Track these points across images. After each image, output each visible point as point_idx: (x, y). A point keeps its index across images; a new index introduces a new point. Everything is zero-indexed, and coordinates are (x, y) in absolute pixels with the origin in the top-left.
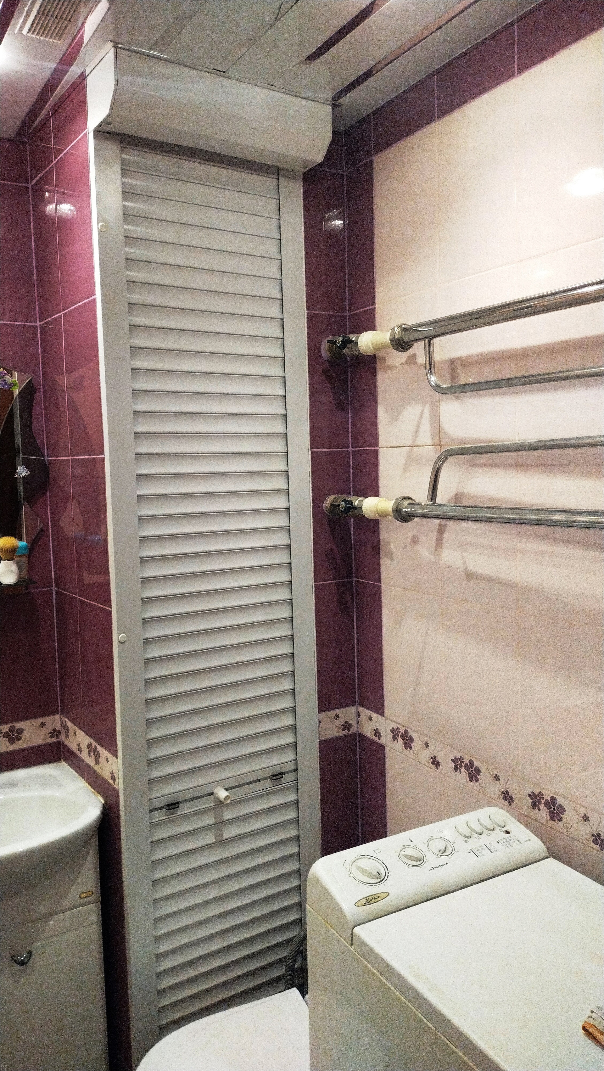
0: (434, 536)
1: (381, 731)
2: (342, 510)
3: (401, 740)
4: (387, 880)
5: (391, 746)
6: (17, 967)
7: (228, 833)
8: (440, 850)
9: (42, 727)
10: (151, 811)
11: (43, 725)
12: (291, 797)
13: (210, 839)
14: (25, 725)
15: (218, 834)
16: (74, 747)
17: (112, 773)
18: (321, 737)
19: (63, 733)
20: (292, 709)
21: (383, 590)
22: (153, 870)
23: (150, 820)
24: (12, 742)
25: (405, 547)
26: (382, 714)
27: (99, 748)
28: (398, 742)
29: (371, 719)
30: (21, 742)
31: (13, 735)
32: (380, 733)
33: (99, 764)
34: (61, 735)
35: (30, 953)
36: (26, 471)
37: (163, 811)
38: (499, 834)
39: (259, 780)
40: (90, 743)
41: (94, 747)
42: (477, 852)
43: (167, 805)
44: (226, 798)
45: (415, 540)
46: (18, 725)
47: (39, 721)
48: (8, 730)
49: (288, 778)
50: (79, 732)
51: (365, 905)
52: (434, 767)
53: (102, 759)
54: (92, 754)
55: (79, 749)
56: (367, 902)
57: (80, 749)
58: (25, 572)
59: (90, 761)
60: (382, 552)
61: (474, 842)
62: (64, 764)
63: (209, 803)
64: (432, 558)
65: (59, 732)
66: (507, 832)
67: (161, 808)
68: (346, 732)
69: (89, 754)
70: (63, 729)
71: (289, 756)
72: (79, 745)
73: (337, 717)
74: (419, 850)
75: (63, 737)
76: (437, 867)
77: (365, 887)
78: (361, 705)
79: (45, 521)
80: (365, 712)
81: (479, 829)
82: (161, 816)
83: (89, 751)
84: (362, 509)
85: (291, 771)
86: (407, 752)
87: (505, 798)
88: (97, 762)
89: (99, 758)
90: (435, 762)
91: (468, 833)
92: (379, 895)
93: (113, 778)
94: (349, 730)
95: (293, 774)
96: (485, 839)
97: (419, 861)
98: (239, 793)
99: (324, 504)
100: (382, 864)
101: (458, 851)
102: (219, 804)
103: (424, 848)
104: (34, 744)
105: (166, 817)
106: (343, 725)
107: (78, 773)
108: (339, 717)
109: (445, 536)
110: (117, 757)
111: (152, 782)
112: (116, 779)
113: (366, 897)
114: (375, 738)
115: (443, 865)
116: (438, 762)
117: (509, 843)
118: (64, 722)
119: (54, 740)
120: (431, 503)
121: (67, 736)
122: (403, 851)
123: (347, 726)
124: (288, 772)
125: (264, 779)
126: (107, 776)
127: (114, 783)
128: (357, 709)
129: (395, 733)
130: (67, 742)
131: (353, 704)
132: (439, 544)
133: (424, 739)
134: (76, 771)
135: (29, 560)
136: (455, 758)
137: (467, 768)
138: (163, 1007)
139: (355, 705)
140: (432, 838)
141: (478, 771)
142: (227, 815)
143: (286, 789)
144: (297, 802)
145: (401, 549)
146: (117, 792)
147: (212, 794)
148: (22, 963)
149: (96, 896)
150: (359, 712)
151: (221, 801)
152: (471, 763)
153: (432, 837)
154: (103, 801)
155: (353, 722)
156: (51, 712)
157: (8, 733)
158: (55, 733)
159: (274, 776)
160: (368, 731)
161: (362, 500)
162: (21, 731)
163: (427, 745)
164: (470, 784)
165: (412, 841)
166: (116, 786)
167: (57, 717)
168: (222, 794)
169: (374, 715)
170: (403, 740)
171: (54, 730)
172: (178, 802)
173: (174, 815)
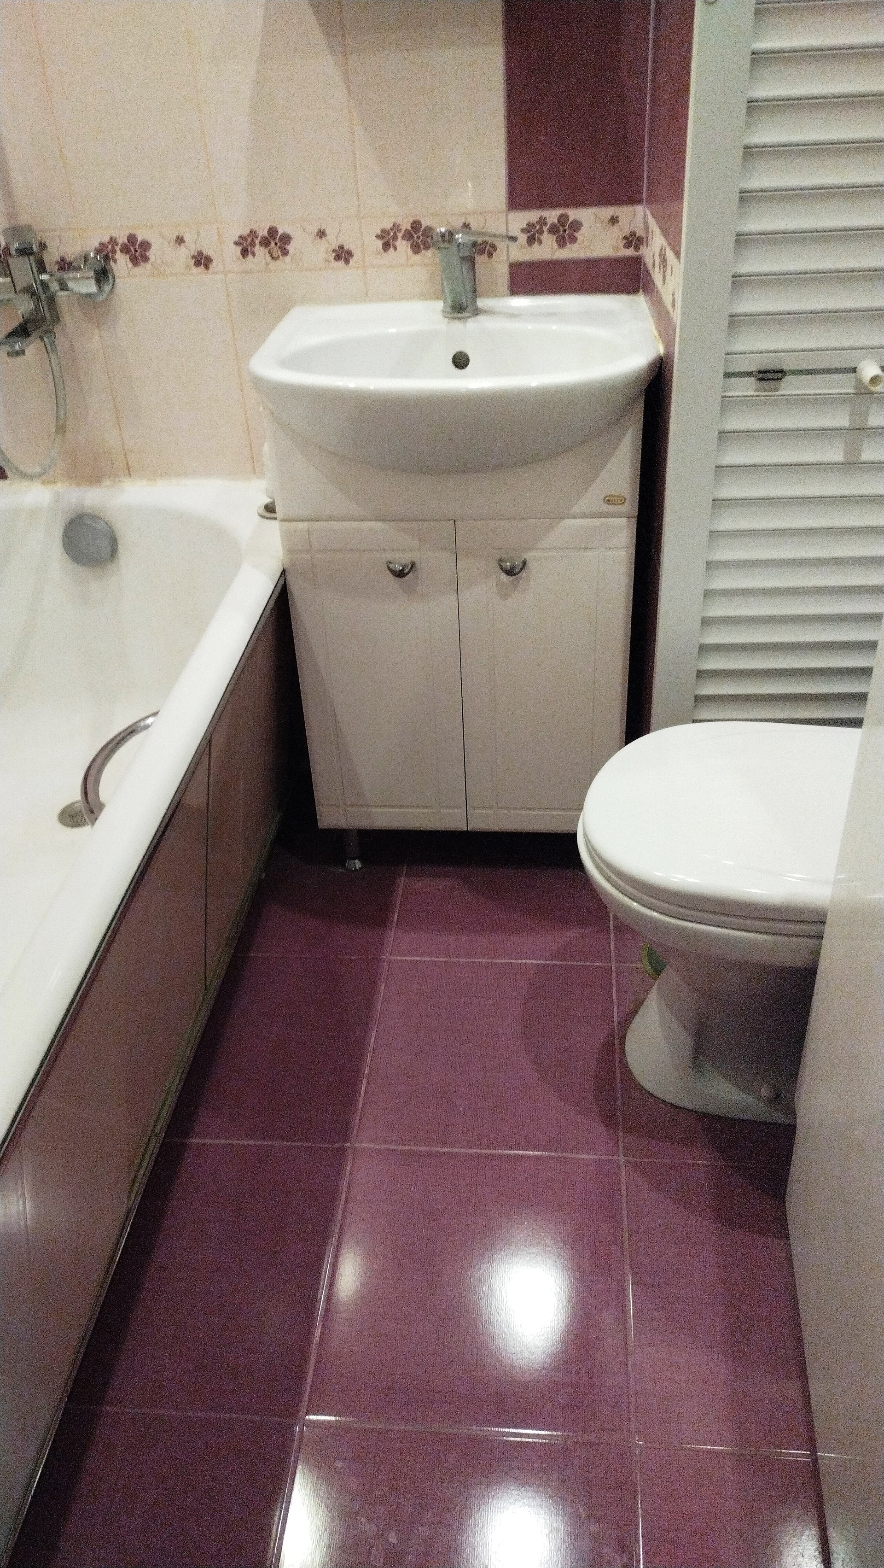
6: (504, 577)
7: (871, 452)
9: (614, 224)
10: (728, 375)
11: (614, 220)
13: (836, 454)
14: (586, 216)
15: (853, 448)
16: (650, 263)
17: (673, 295)
19: (645, 241)
22: (717, 482)
23: (724, 391)
24: (562, 243)
27: (669, 253)
30: (575, 246)
31: (565, 231)
33: (665, 283)
34: (641, 244)
35: (524, 563)
37: (752, 380)
40: (662, 247)
41: (664, 252)
43: (759, 372)
44: (875, 380)
46: (573, 214)
47: (608, 212)
48: (556, 222)
50: (656, 230)
53: (668, 273)
54: (662, 266)
55: (653, 262)
59: (660, 279)
62: (640, 299)
63: (844, 386)
65: (639, 241)
67: (749, 374)
70: (644, 235)
72: (654, 256)
75: (642, 250)
82: (747, 388)
83: (660, 262)
89: (666, 271)
93: (674, 303)
102: (863, 391)
104: (595, 254)
105: (755, 394)
107: (650, 310)
110: (680, 262)
111: (735, 321)
118: (648, 218)
119: (630, 252)
121: (649, 250)
126: (669, 302)
127: (674, 313)
130: (646, 255)
134: (649, 307)
142: (877, 418)
146: (674, 329)
147: (852, 370)
148: (510, 572)
149: (631, 506)
151: (866, 386)
154: (662, 352)
156: (632, 198)
157: (556, 225)
158: (632, 240)
162: (576, 226)
166: (675, 318)
167: (639, 210)
168: (870, 372)
171: (633, 234)
172: (781, 371)
173: (770, 393)
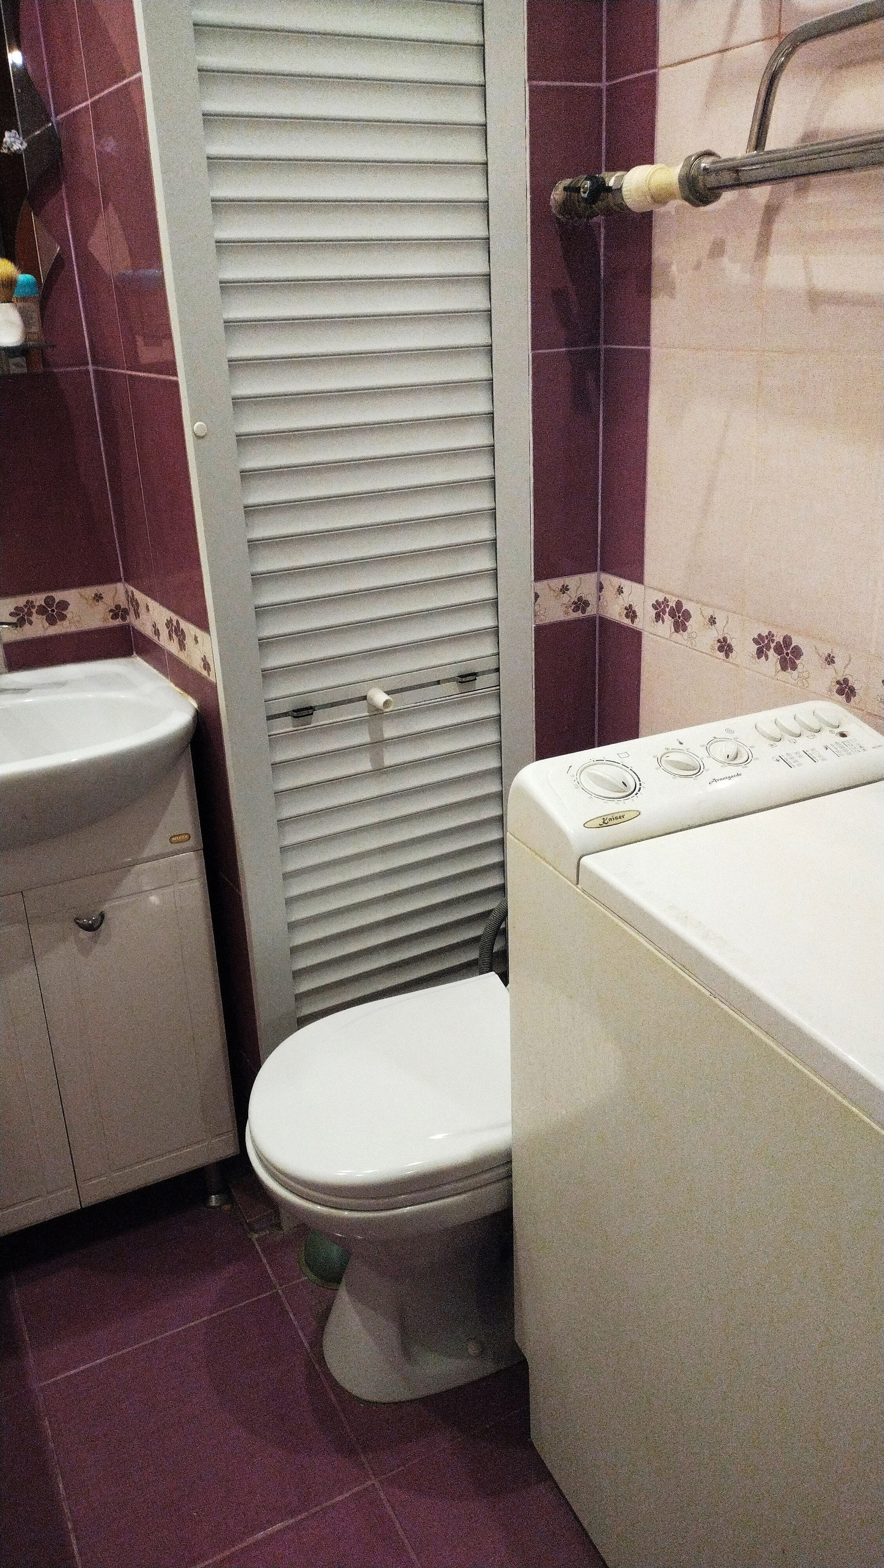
0: (753, 232)
1: (636, 608)
2: (585, 195)
3: (670, 618)
4: (637, 794)
5: (651, 630)
6: (84, 934)
7: (391, 758)
8: (728, 756)
9: (98, 601)
10: (270, 718)
11: (98, 598)
12: (489, 710)
13: (365, 764)
14: (71, 596)
15: (377, 758)
16: (148, 631)
17: (204, 659)
18: (537, 620)
19: (132, 612)
20: (489, 574)
21: (653, 358)
22: (278, 805)
23: (269, 732)
24: (52, 621)
25: (698, 266)
26: (639, 580)
27: (184, 625)
28: (663, 621)
29: (620, 591)
30: (66, 623)
31: (53, 611)
32: (634, 612)
33: (185, 650)
34: (128, 614)
35: (102, 916)
36: (20, 142)
37: (289, 718)
38: (829, 737)
39: (438, 682)
40: (169, 619)
41: (175, 623)
42: (789, 761)
43: (294, 711)
44: (386, 703)
45: (718, 249)
46: (59, 596)
47: (90, 591)
48: (43, 604)
49: (482, 682)
50: (153, 604)
51: (601, 826)
52: (722, 655)
53: (189, 642)
54: (174, 636)
55: (155, 632)
56: (604, 823)
57: (157, 632)
58: (35, 329)
59: (172, 647)
60: (656, 282)
61: (785, 748)
62: (138, 660)
63: (360, 711)
64: (747, 278)
65: (126, 612)
66: (843, 735)
67: (285, 714)
68: (579, 615)
69: (170, 635)
70: (131, 607)
71: (486, 648)
72: (154, 626)
73: (564, 589)
74: (692, 755)
75: (131, 619)
76: (721, 779)
77: (601, 802)
78: (604, 570)
79: (64, 242)
80: (611, 581)
81: (796, 728)
82: (286, 726)
83: (169, 632)
84: (621, 192)
85: (489, 672)
86: (677, 637)
87: (840, 692)
88: (182, 646)
89: (185, 639)
90: (725, 647)
91: (777, 733)
92: (623, 814)
93: (207, 666)
94: (584, 611)
95: (494, 676)
96: (804, 743)
97: (694, 770)
98: (409, 700)
99: (552, 197)
100: (631, 772)
101: (757, 759)
102: (377, 713)
103: (702, 753)
104: (85, 627)
105: (294, 729)
106: (574, 603)
107: (158, 670)
108: (568, 590)
109: (776, 227)
110: (209, 633)
111: (267, 674)
112: (211, 667)
113: (604, 816)
114: (627, 622)
115: (732, 777)
116: (730, 646)
117: (845, 750)
118: (130, 594)
119: (118, 622)
120: (755, 152)
121: (137, 615)
122: (667, 755)
123: (581, 604)
124: (484, 673)
125: (448, 680)
126: (196, 664)
127: (209, 674)
128: (599, 578)
129: (660, 609)
130: (137, 624)
131: (593, 570)
132: (764, 244)
133: (708, 612)
134: (155, 668)
135: (43, 308)
136: (759, 635)
137: (778, 650)
138: (301, 994)
139: (595, 570)
140: (715, 740)
141: (797, 652)
142: (390, 731)
143: (483, 697)
144: (498, 719)
145: (690, 272)
146: (214, 687)
147: (365, 698)
148: (89, 928)
149: (195, 840)
150: (601, 583)
151: (378, 709)
152: (787, 640)
153: (715, 738)
154: (196, 706)
155: (592, 599)
156: (111, 578)
157: (44, 607)
158: (118, 612)
159: (461, 676)
160: (615, 612)
161: (623, 176)
162: (64, 605)
163: (712, 621)
164: (783, 675)
165: (681, 743)
166: (212, 678)
167: (120, 586)
168: (380, 697)
169: (626, 584)
170: (673, 618)
171: (118, 607)
172: (311, 708)
173: (306, 727)
